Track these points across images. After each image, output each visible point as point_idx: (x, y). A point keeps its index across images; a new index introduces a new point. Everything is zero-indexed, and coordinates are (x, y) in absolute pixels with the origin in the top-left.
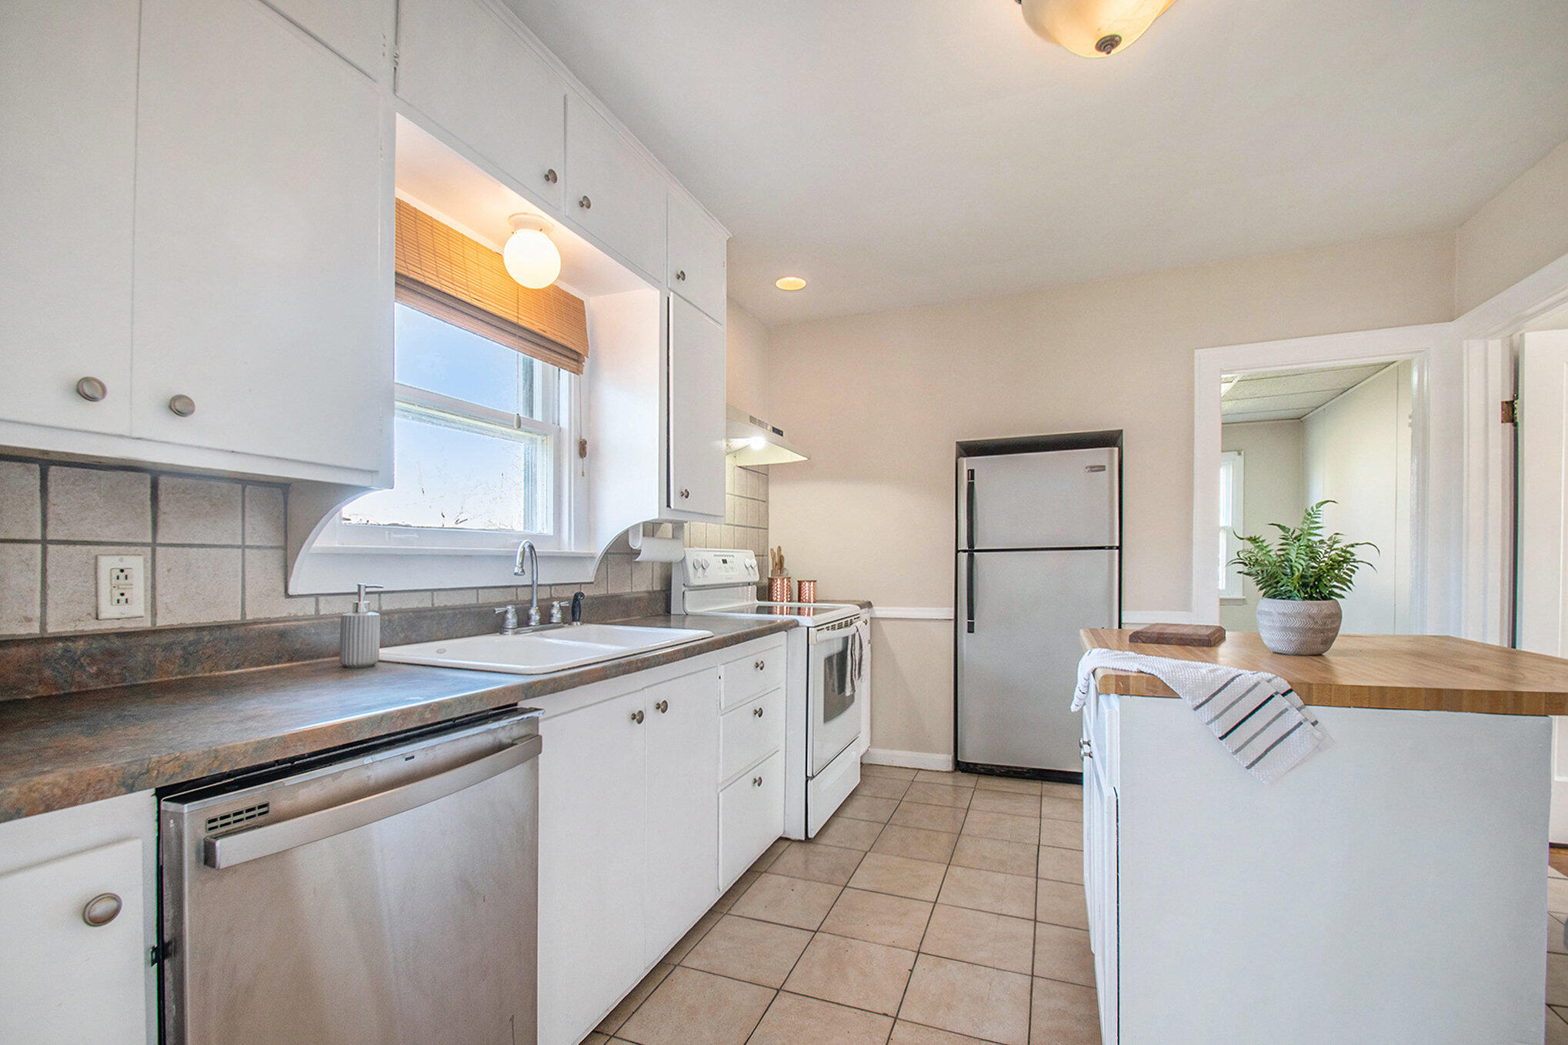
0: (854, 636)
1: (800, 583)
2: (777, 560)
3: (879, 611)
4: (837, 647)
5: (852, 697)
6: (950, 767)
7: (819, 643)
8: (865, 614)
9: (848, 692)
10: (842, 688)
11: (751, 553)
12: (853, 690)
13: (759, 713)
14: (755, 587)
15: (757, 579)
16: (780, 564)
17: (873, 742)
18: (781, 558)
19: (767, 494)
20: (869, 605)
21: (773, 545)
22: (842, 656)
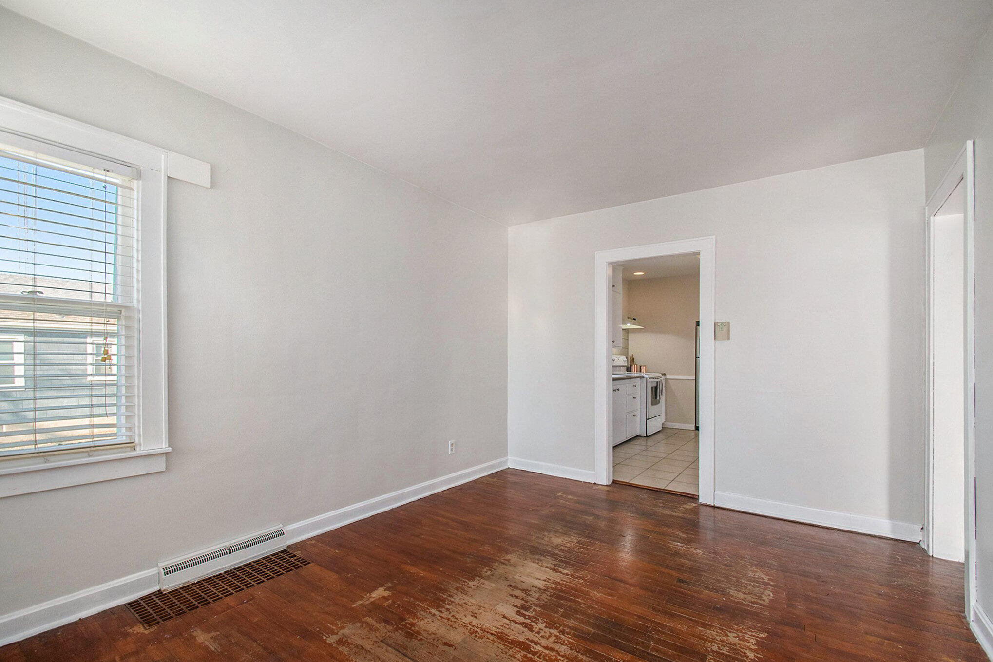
0: (660, 382)
1: (640, 366)
2: (632, 359)
3: (668, 377)
4: (655, 385)
5: (659, 400)
6: (694, 429)
7: (650, 382)
8: (663, 378)
9: (658, 399)
10: (656, 398)
11: (625, 356)
12: (660, 398)
13: (635, 398)
14: (626, 368)
15: (626, 365)
16: (633, 360)
17: (666, 420)
18: (633, 358)
19: (628, 337)
20: (664, 374)
21: (630, 354)
22: (656, 388)
